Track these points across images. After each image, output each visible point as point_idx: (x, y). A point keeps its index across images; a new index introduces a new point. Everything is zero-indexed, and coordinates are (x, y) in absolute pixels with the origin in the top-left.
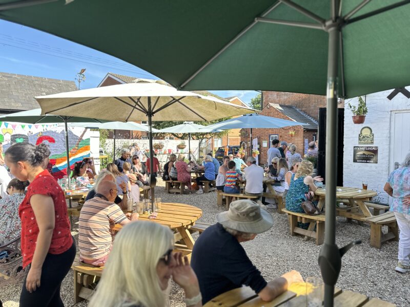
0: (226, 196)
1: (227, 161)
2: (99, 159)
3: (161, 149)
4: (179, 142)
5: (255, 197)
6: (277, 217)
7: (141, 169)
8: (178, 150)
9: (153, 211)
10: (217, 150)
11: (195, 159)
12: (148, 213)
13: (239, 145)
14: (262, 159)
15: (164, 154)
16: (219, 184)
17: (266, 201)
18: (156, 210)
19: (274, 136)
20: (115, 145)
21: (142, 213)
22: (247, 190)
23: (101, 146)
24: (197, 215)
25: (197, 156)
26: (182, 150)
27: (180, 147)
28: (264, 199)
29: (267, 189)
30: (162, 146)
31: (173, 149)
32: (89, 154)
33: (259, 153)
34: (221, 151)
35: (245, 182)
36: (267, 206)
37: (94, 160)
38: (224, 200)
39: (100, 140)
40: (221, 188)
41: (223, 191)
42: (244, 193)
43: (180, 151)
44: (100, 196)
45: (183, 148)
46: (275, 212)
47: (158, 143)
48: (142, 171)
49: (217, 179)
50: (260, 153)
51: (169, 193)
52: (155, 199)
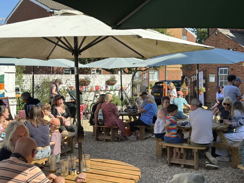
0: (167, 146)
1: (166, 103)
2: (14, 98)
3: (87, 85)
4: (108, 77)
5: (204, 148)
6: (230, 173)
7: (64, 111)
8: (107, 87)
9: (80, 171)
10: (153, 85)
11: (127, 97)
12: (75, 174)
13: (180, 79)
14: (209, 97)
15: (91, 91)
16: (159, 130)
17: (217, 153)
18: (84, 170)
19: (224, 68)
20: (33, 81)
21: (67, 174)
22: (193, 139)
23: (17, 83)
24: (134, 177)
25: (129, 93)
26: (112, 86)
27: (109, 83)
28: (214, 150)
29: (218, 138)
30: (89, 82)
31: (102, 86)
32: (4, 94)
33: (205, 91)
34: (158, 88)
35: (189, 130)
36: (218, 158)
37: (10, 100)
38: (164, 151)
39: (16, 76)
40: (161, 136)
41: (163, 140)
42: (190, 143)
43: (109, 87)
44: (18, 156)
45: (113, 84)
46: (227, 166)
47: (84, 78)
48: (65, 115)
49: (156, 124)
50: (206, 89)
51: (98, 140)
52: (83, 155)
